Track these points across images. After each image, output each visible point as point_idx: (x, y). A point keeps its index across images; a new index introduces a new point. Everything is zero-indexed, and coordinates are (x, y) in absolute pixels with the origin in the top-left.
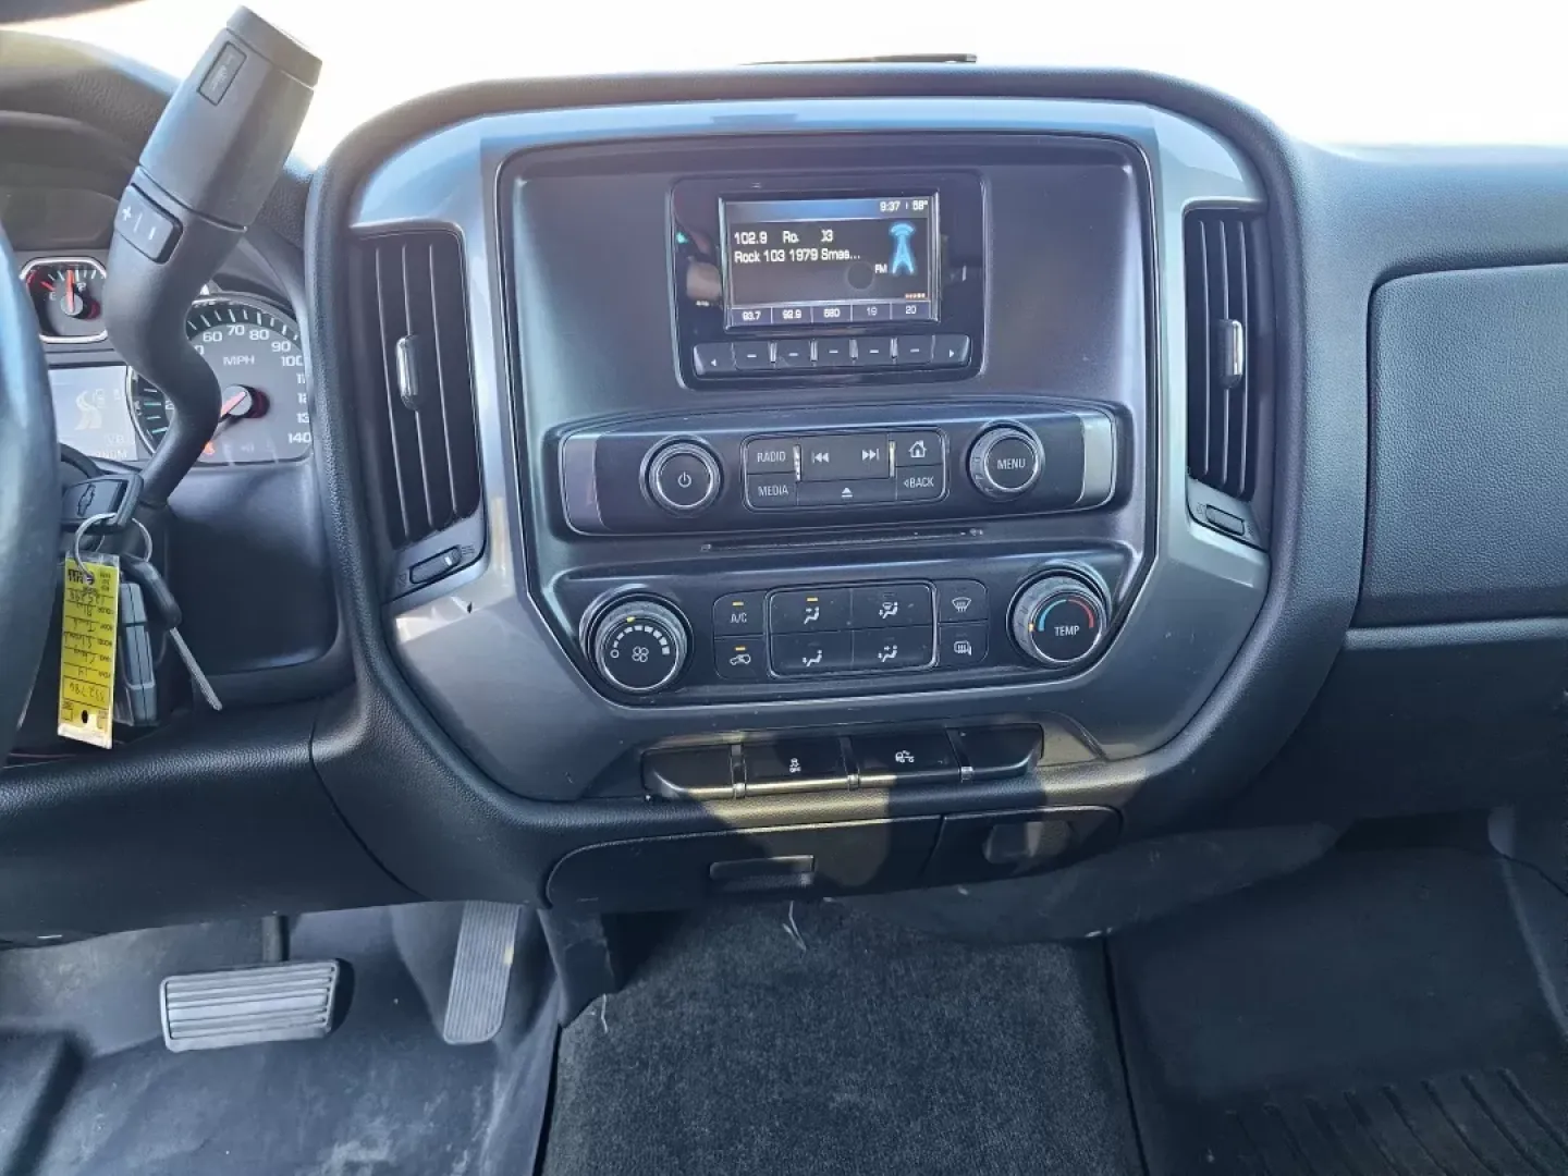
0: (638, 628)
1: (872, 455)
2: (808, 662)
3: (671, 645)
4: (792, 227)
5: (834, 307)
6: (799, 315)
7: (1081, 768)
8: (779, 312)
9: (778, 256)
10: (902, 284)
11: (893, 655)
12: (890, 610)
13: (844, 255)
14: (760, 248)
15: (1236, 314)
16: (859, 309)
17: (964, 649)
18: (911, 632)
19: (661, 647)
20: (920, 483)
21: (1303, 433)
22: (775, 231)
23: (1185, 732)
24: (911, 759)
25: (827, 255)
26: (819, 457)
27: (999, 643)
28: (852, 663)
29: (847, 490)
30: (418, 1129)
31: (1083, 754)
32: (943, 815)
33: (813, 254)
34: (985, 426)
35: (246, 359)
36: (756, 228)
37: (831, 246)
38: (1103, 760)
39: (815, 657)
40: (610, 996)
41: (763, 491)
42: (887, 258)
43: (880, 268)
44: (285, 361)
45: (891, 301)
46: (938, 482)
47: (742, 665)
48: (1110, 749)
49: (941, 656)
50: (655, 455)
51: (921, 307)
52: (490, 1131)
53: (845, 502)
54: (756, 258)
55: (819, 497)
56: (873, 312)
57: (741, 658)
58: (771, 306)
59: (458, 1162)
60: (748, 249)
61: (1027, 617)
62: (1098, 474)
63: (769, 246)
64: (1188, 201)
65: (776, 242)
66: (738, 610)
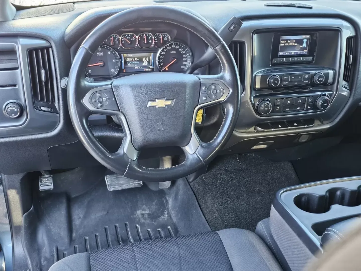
0: (267, 105)
1: (300, 77)
2: (287, 110)
3: (271, 108)
4: (289, 40)
5: (293, 52)
6: (288, 53)
7: (319, 126)
8: (285, 53)
9: (287, 44)
10: (304, 49)
11: (299, 108)
12: (300, 101)
13: (296, 44)
14: (284, 43)
15: (351, 54)
16: (297, 53)
17: (309, 107)
18: (302, 105)
19: (269, 108)
20: (306, 82)
21: (358, 72)
22: (287, 40)
23: (335, 120)
24: (297, 125)
25: (294, 44)
26: (293, 78)
27: (314, 106)
28: (294, 109)
29: (296, 83)
30: (154, 207)
31: (320, 123)
32: (298, 134)
33: (292, 44)
34: (317, 72)
35: (175, 52)
36: (284, 40)
37: (295, 43)
38: (323, 124)
39: (288, 109)
40: (204, 175)
41: (284, 83)
42: (302, 45)
43: (301, 46)
44: (181, 52)
45: (302, 51)
46: (309, 82)
47: (278, 110)
48: (324, 122)
49: (306, 108)
50: (270, 77)
51: (306, 52)
52: (169, 206)
53: (296, 84)
54: (283, 45)
55: (292, 84)
56: (299, 53)
57: (278, 109)
58: (284, 52)
59: (165, 212)
60: (282, 43)
61: (320, 102)
62: (330, 79)
63: (286, 43)
64: (347, 37)
65: (287, 42)
66: (279, 102)
